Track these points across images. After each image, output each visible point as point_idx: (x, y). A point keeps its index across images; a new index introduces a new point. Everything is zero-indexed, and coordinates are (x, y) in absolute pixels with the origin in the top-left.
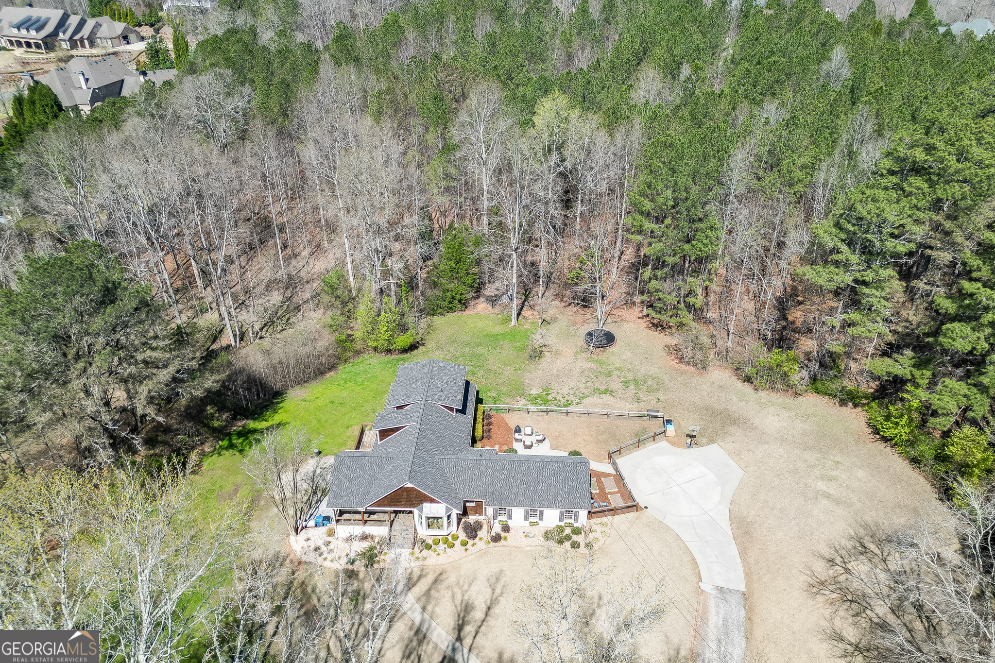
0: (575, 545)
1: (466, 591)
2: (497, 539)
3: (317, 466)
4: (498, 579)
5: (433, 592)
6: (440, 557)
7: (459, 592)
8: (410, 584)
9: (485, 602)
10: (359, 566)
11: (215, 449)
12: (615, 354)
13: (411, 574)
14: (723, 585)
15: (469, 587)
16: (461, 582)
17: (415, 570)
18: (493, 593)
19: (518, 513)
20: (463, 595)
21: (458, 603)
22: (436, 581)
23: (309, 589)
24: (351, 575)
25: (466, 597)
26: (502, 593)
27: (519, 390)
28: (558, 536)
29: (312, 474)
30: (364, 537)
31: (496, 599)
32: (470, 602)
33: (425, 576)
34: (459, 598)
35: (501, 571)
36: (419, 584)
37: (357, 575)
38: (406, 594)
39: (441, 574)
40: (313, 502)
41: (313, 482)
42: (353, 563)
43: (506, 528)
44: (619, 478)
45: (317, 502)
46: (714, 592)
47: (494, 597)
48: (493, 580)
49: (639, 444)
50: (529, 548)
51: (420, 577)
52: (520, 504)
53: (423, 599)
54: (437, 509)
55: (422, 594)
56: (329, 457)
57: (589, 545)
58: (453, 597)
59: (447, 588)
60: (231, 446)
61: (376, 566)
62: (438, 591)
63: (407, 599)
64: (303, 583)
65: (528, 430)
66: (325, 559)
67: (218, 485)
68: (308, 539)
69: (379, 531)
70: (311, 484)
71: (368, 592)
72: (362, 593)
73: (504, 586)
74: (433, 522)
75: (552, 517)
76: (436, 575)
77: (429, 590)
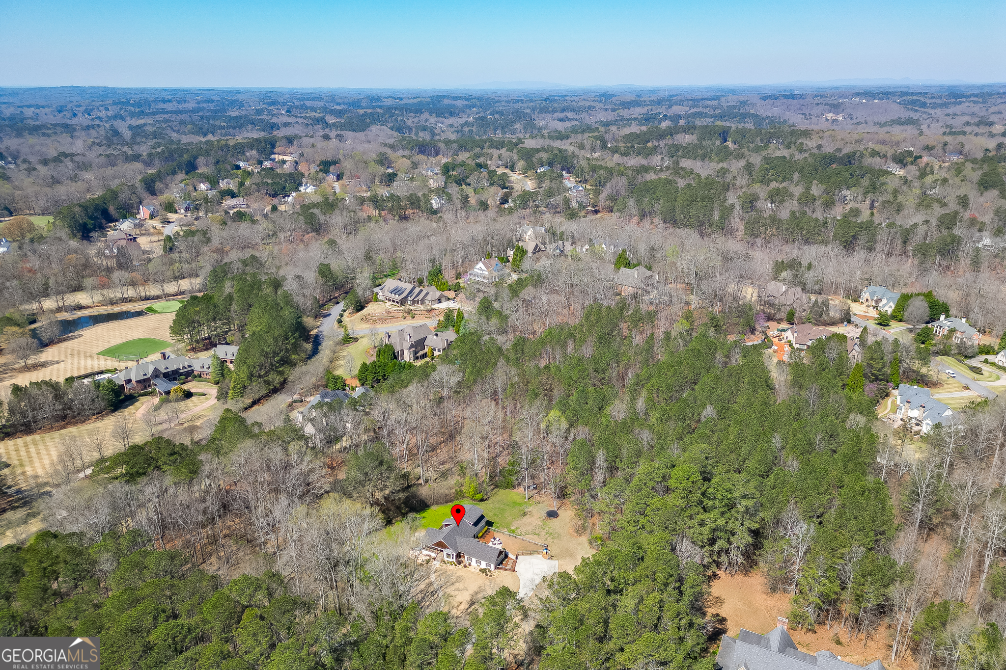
0: (487, 575)
2: (465, 566)
6: (449, 568)
12: (554, 522)
19: (474, 560)
27: (507, 526)
28: (483, 571)
30: (428, 555)
43: (470, 565)
44: (515, 562)
49: (531, 553)
50: (474, 572)
52: (475, 557)
54: (450, 551)
57: (490, 576)
65: (497, 539)
69: (433, 555)
74: (448, 555)
75: (483, 565)
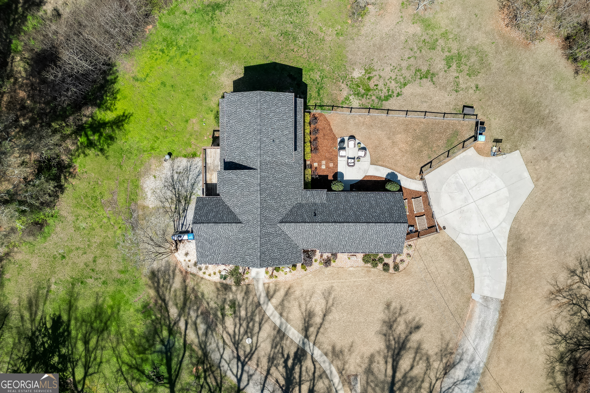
0: (386, 267)
1: (309, 302)
2: (327, 261)
3: (173, 170)
4: (330, 293)
5: (285, 302)
6: (287, 276)
7: (303, 302)
8: (269, 296)
9: (322, 311)
10: (230, 281)
11: (78, 146)
13: (268, 287)
14: (489, 295)
15: (310, 299)
16: (304, 295)
17: (271, 285)
18: (327, 303)
20: (307, 305)
21: (303, 310)
22: (287, 294)
23: (199, 294)
24: (226, 288)
25: (309, 307)
26: (333, 304)
29: (171, 180)
31: (329, 308)
32: (312, 310)
33: (279, 290)
34: (303, 307)
35: (332, 287)
36: (275, 296)
37: (231, 288)
38: (267, 304)
39: (289, 288)
40: (181, 212)
41: (175, 189)
42: (225, 278)
45: (184, 211)
46: (481, 301)
47: (328, 307)
48: (326, 294)
49: (448, 154)
50: (351, 269)
51: (275, 291)
53: (280, 307)
55: (278, 303)
56: (179, 159)
58: (300, 306)
59: (295, 299)
60: (91, 144)
61: (242, 283)
62: (289, 302)
63: (268, 307)
64: (193, 289)
65: (351, 143)
66: (204, 273)
67: (98, 192)
68: (187, 254)
70: (173, 191)
71: (241, 302)
72: (237, 303)
73: (334, 298)
76: (286, 289)
77: (283, 300)
